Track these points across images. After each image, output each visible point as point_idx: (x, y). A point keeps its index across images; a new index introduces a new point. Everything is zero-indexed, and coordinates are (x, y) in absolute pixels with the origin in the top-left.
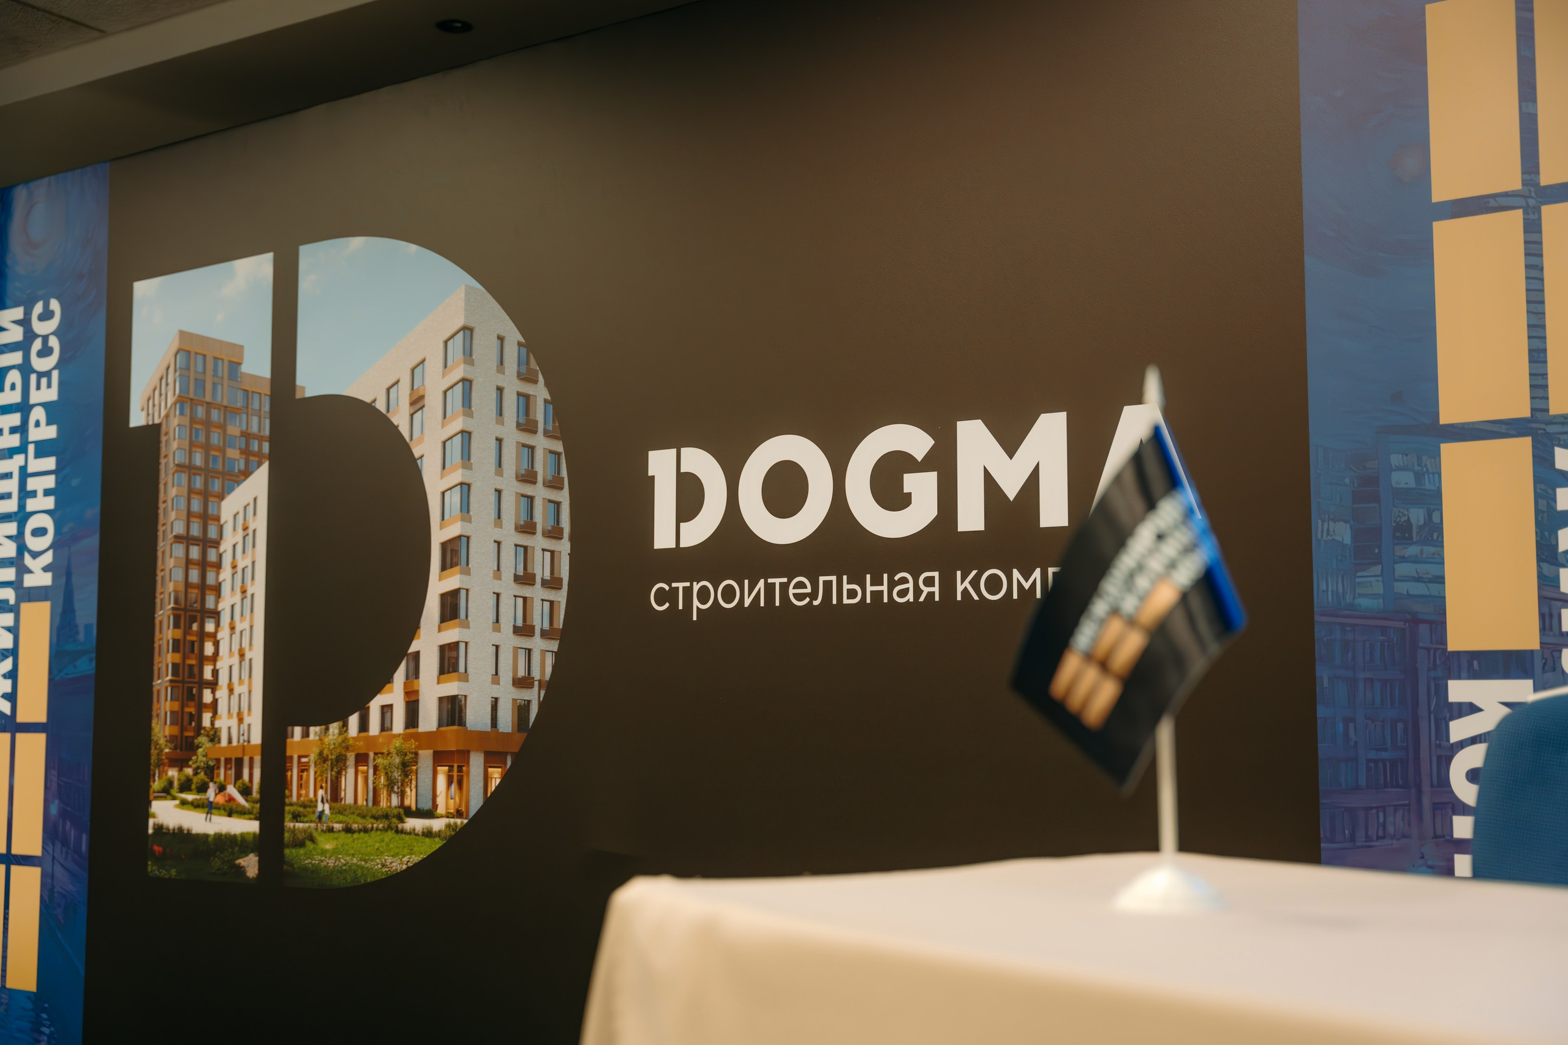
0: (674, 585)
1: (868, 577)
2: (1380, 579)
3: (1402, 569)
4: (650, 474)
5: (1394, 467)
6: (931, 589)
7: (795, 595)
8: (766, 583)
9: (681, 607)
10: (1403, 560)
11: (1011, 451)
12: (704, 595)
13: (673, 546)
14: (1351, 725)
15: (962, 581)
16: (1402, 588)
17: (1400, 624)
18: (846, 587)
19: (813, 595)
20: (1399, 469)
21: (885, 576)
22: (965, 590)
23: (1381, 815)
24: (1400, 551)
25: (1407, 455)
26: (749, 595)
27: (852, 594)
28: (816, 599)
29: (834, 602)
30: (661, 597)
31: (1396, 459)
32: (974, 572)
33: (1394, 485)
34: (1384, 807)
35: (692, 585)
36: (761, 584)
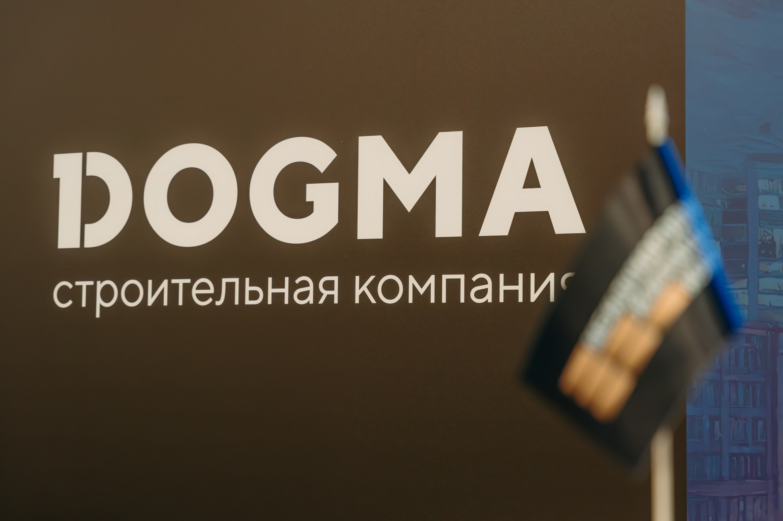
0: (78, 283)
1: (270, 280)
2: (746, 291)
3: (766, 283)
4: (55, 176)
5: (761, 191)
6: (330, 292)
7: (199, 296)
8: (169, 283)
9: (84, 304)
10: (767, 274)
11: (409, 166)
12: (107, 294)
13: (78, 246)
14: (717, 423)
15: (360, 286)
16: (765, 300)
17: (763, 333)
18: (248, 288)
19: (216, 296)
20: (765, 193)
21: (287, 279)
22: (363, 295)
23: (742, 503)
24: (764, 267)
25: (772, 181)
26: (153, 293)
27: (254, 295)
28: (219, 299)
29: (237, 302)
30: (64, 294)
31: (763, 184)
32: (372, 278)
33: (761, 208)
34: (744, 497)
35: (95, 284)
36: (165, 284)
